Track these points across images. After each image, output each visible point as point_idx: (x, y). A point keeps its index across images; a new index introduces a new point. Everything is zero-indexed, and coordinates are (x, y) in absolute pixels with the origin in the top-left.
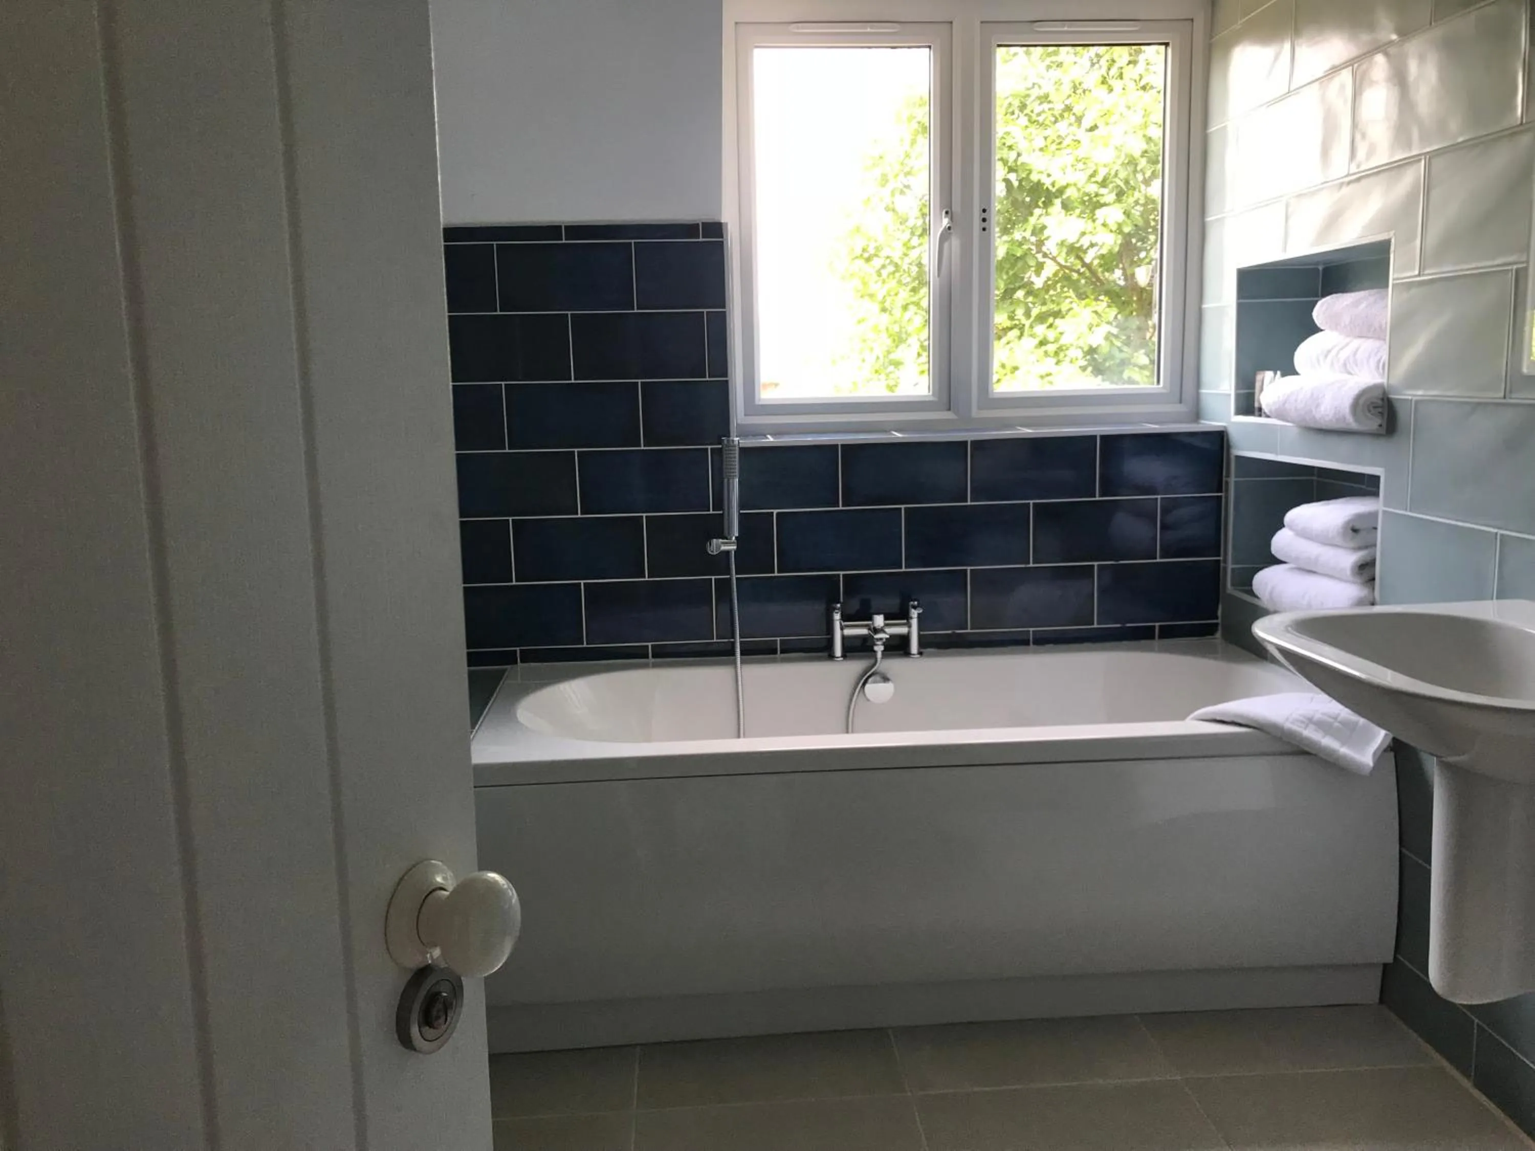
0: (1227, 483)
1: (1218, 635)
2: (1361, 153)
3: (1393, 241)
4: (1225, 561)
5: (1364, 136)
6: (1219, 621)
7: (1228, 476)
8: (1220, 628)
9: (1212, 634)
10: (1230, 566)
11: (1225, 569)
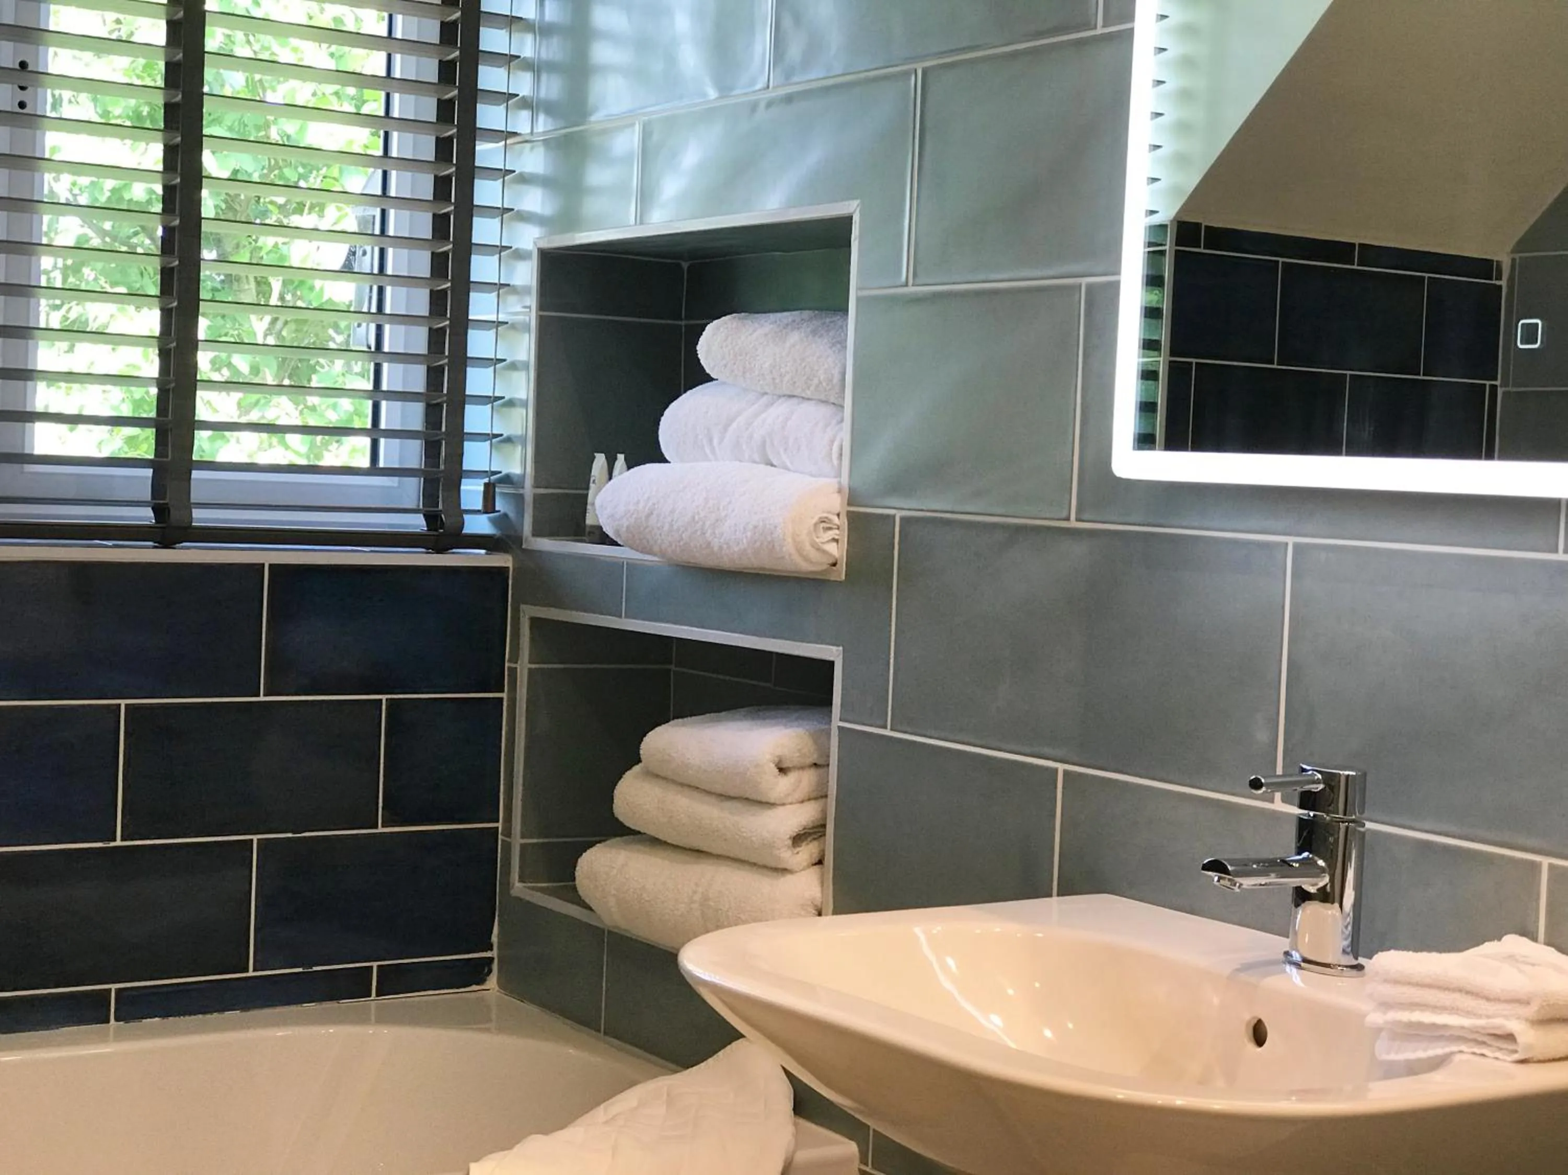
0: (513, 671)
1: (492, 982)
2: (794, 52)
3: (856, 219)
4: (508, 832)
5: (797, 19)
6: (494, 953)
7: (515, 658)
8: (495, 966)
9: (481, 981)
10: (517, 841)
11: (507, 847)
